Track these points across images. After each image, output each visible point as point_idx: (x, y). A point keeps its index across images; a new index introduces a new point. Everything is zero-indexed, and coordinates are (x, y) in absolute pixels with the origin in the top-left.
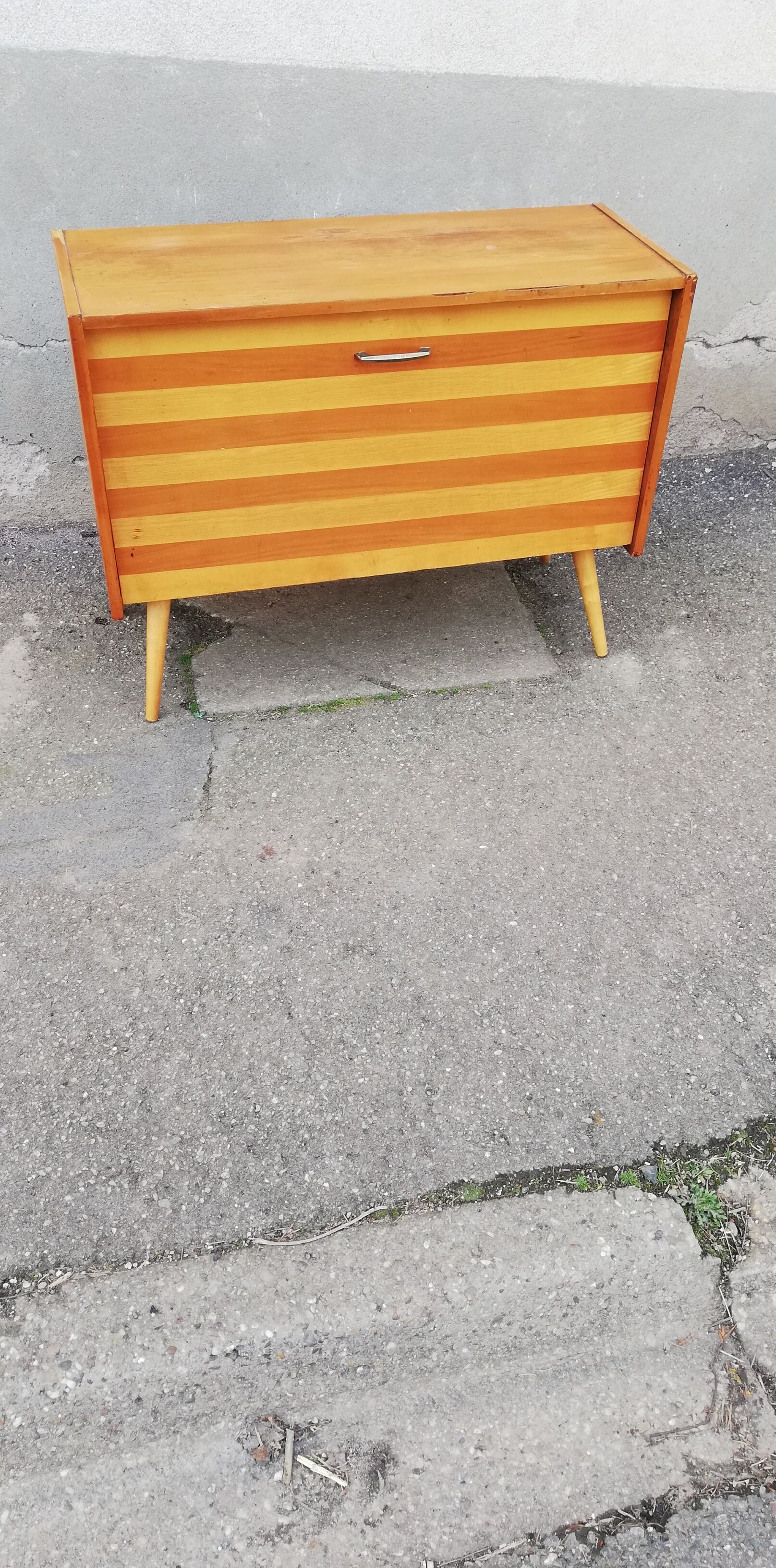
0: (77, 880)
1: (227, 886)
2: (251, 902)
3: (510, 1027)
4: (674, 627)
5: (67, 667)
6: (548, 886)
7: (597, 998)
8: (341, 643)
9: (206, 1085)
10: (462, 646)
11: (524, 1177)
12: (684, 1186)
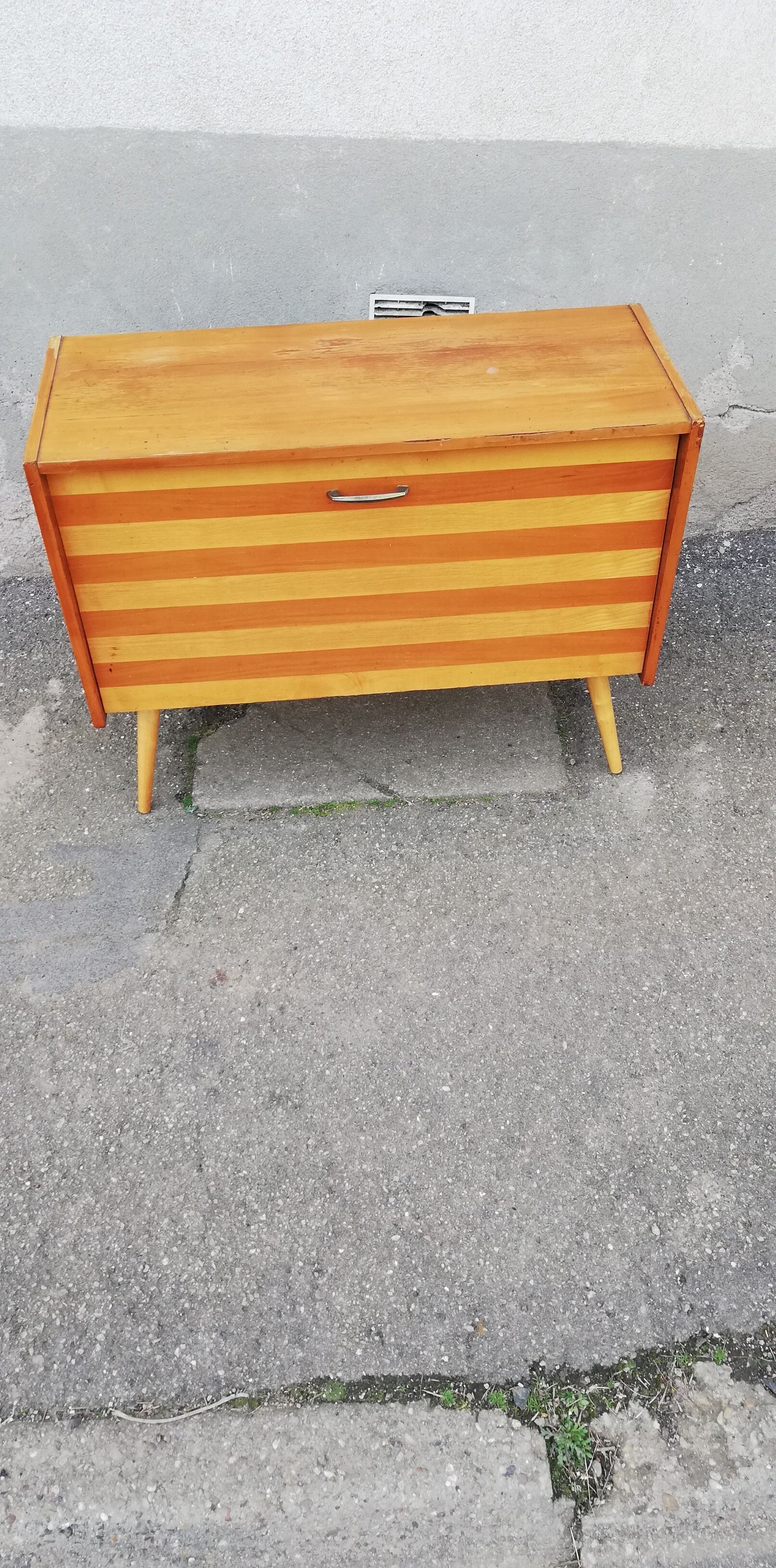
0: (34, 990)
1: (172, 1012)
2: (192, 1033)
3: (415, 1210)
4: (703, 743)
5: (79, 742)
6: (493, 1047)
7: (512, 1188)
8: (350, 733)
9: (103, 1235)
10: (474, 746)
11: (391, 1381)
12: (555, 1415)
